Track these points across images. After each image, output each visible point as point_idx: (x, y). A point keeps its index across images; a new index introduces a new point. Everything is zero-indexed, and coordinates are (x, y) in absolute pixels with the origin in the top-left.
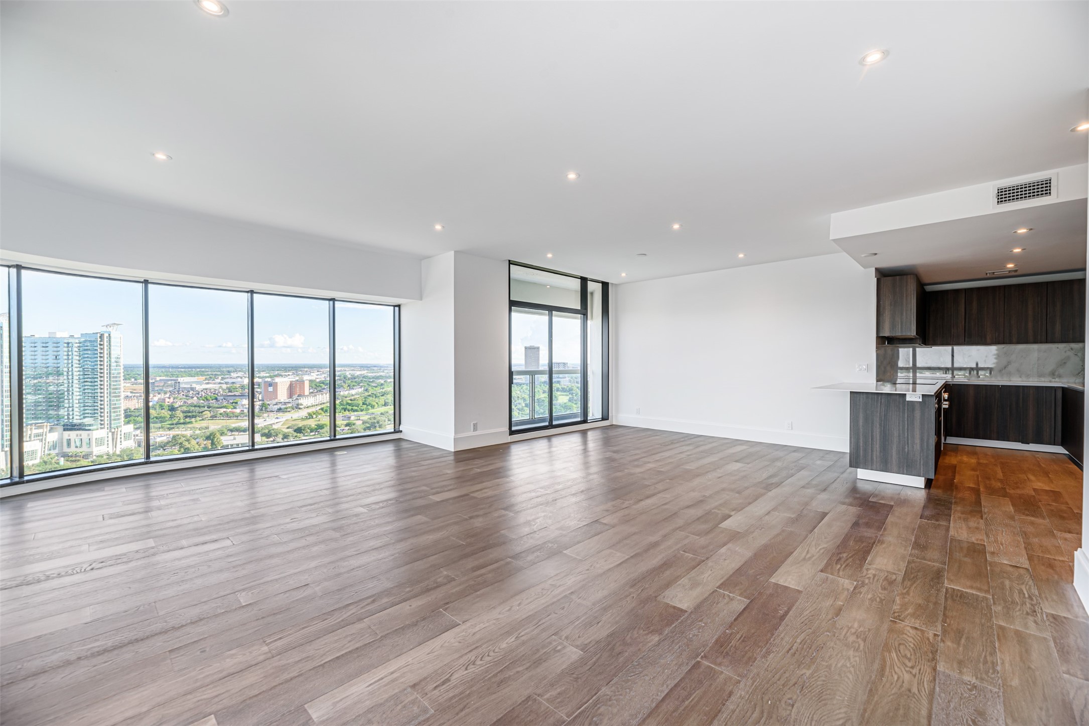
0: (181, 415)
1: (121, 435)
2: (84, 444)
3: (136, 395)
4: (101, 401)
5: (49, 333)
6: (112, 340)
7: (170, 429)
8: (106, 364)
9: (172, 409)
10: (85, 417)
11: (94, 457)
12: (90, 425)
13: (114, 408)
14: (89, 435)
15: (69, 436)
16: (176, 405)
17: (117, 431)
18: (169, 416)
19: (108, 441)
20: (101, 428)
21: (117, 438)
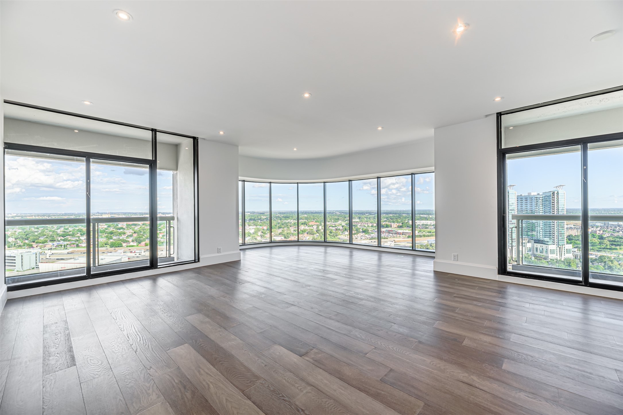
0: (608, 243)
1: (564, 250)
2: (544, 251)
3: (577, 227)
4: (553, 229)
5: (528, 193)
6: (559, 195)
7: (598, 251)
8: (556, 209)
9: (601, 238)
10: (545, 237)
11: (549, 260)
12: (547, 242)
13: (561, 234)
14: (546, 247)
15: (537, 246)
16: (605, 236)
17: (562, 247)
18: (599, 243)
19: (557, 252)
20: (553, 244)
21: (562, 251)
